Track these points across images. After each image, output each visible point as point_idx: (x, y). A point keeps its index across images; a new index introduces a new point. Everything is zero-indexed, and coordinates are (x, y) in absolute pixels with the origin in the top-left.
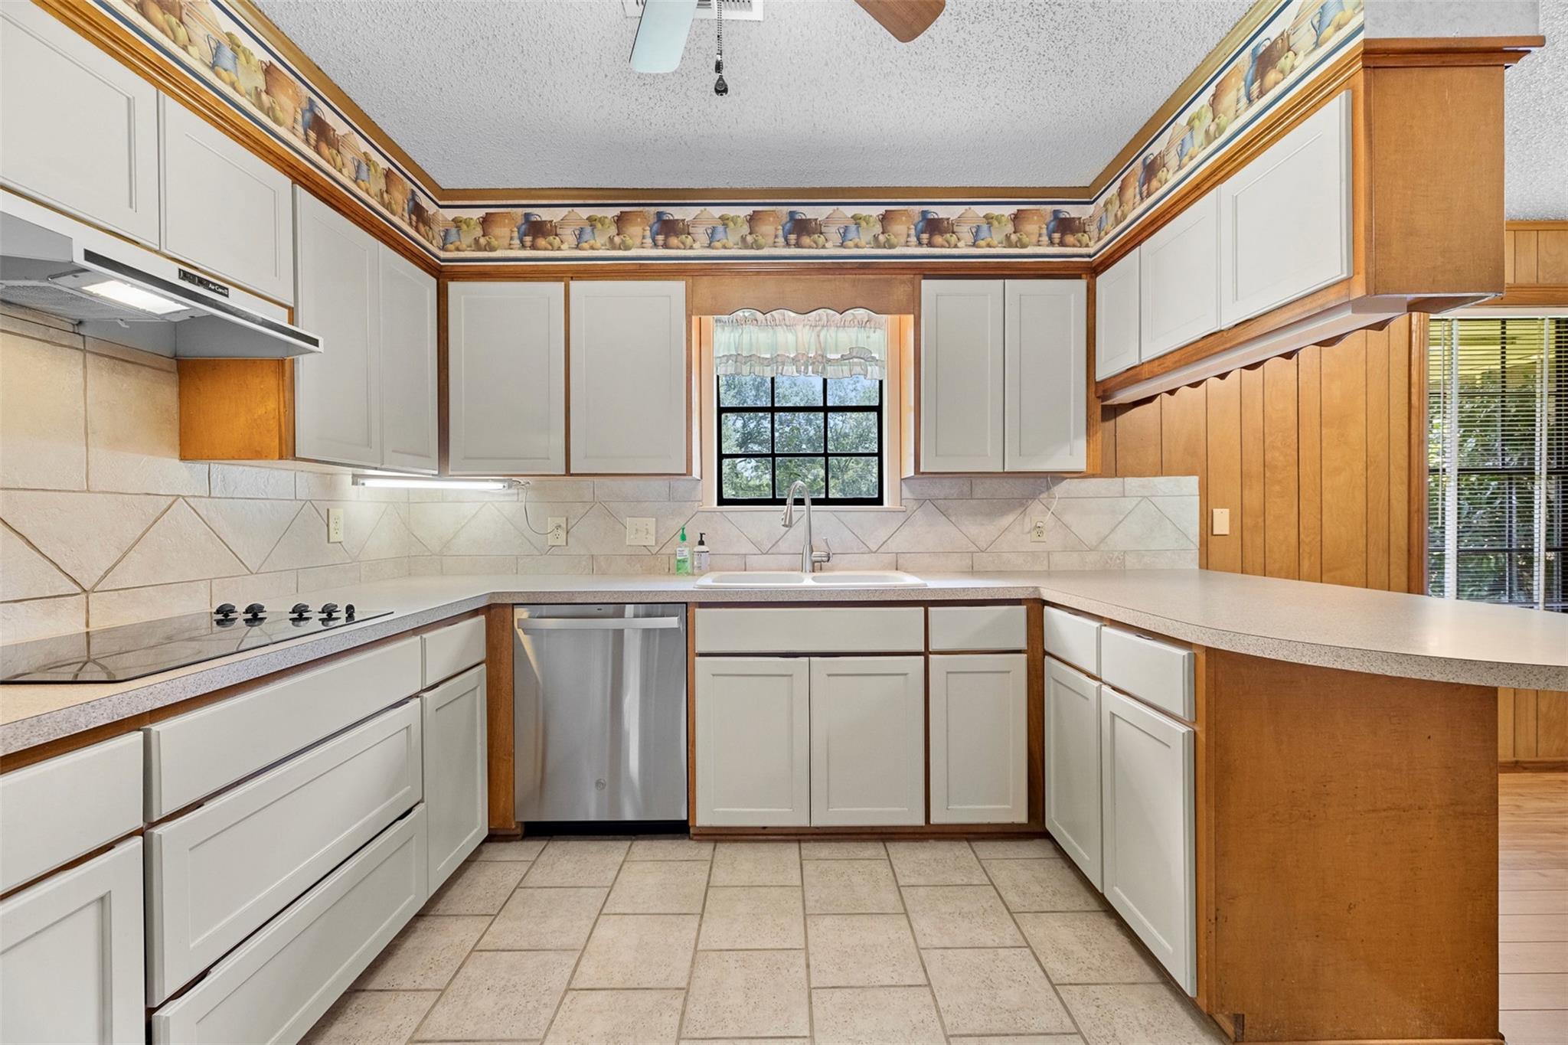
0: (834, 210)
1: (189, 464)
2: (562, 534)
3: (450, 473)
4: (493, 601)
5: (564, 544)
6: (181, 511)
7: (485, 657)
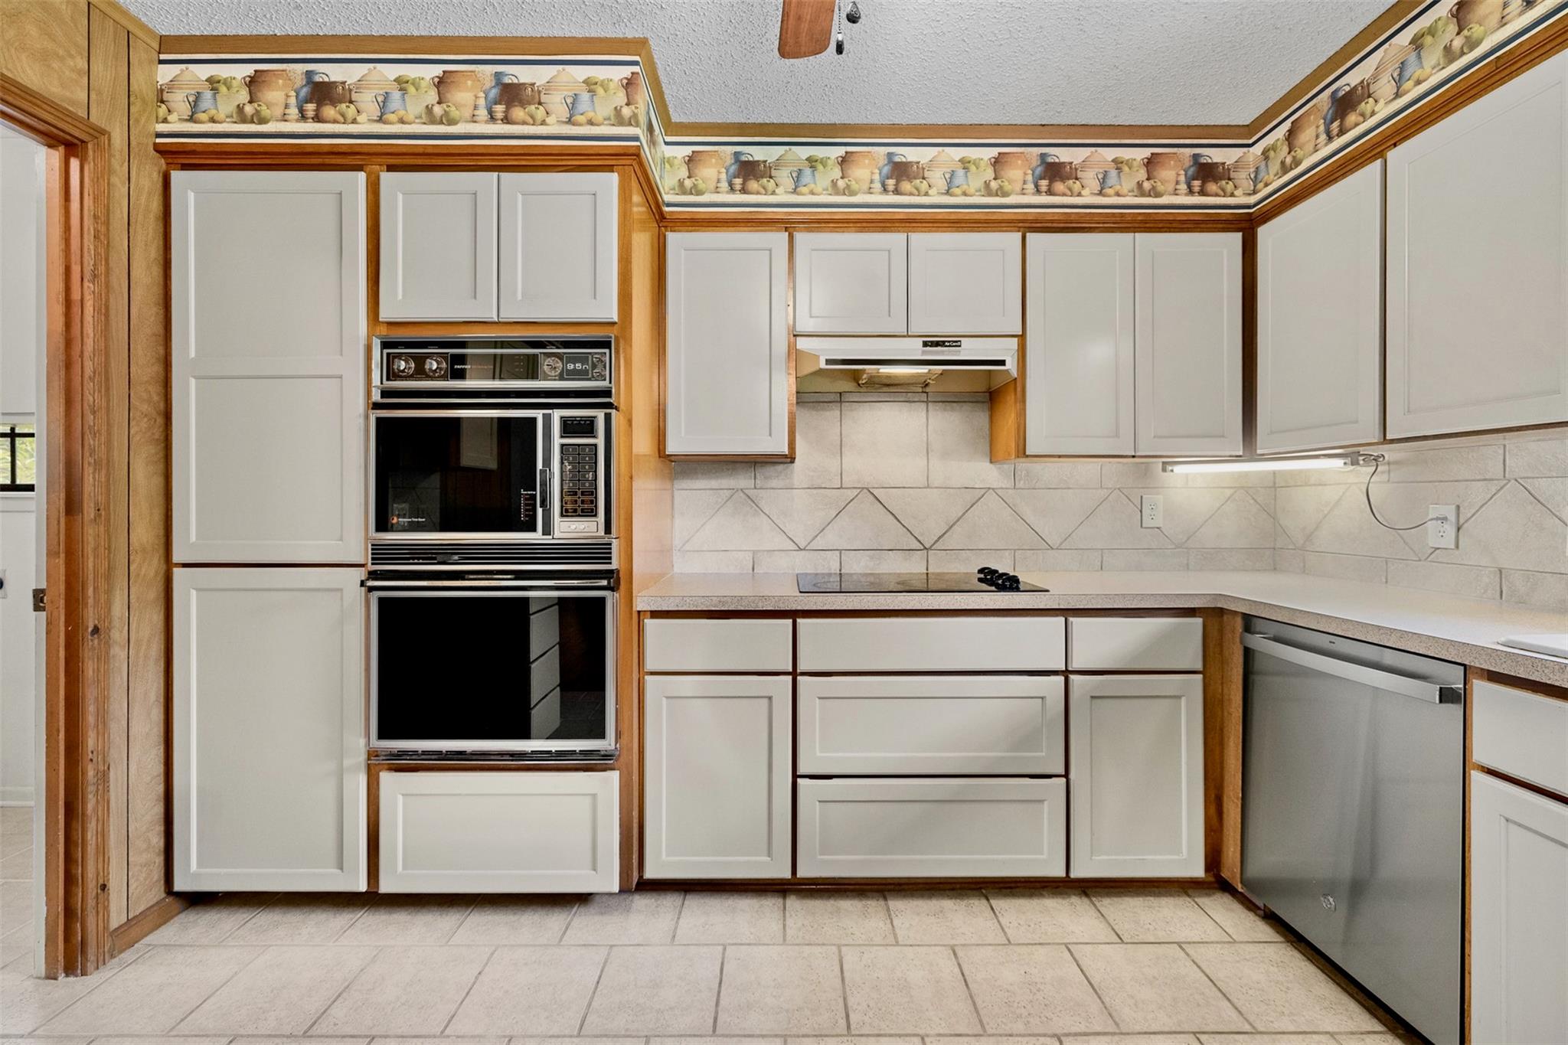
1: (998, 465)
2: (1450, 530)
3: (1259, 452)
4: (1219, 605)
5: (1453, 546)
6: (991, 499)
7: (1199, 666)
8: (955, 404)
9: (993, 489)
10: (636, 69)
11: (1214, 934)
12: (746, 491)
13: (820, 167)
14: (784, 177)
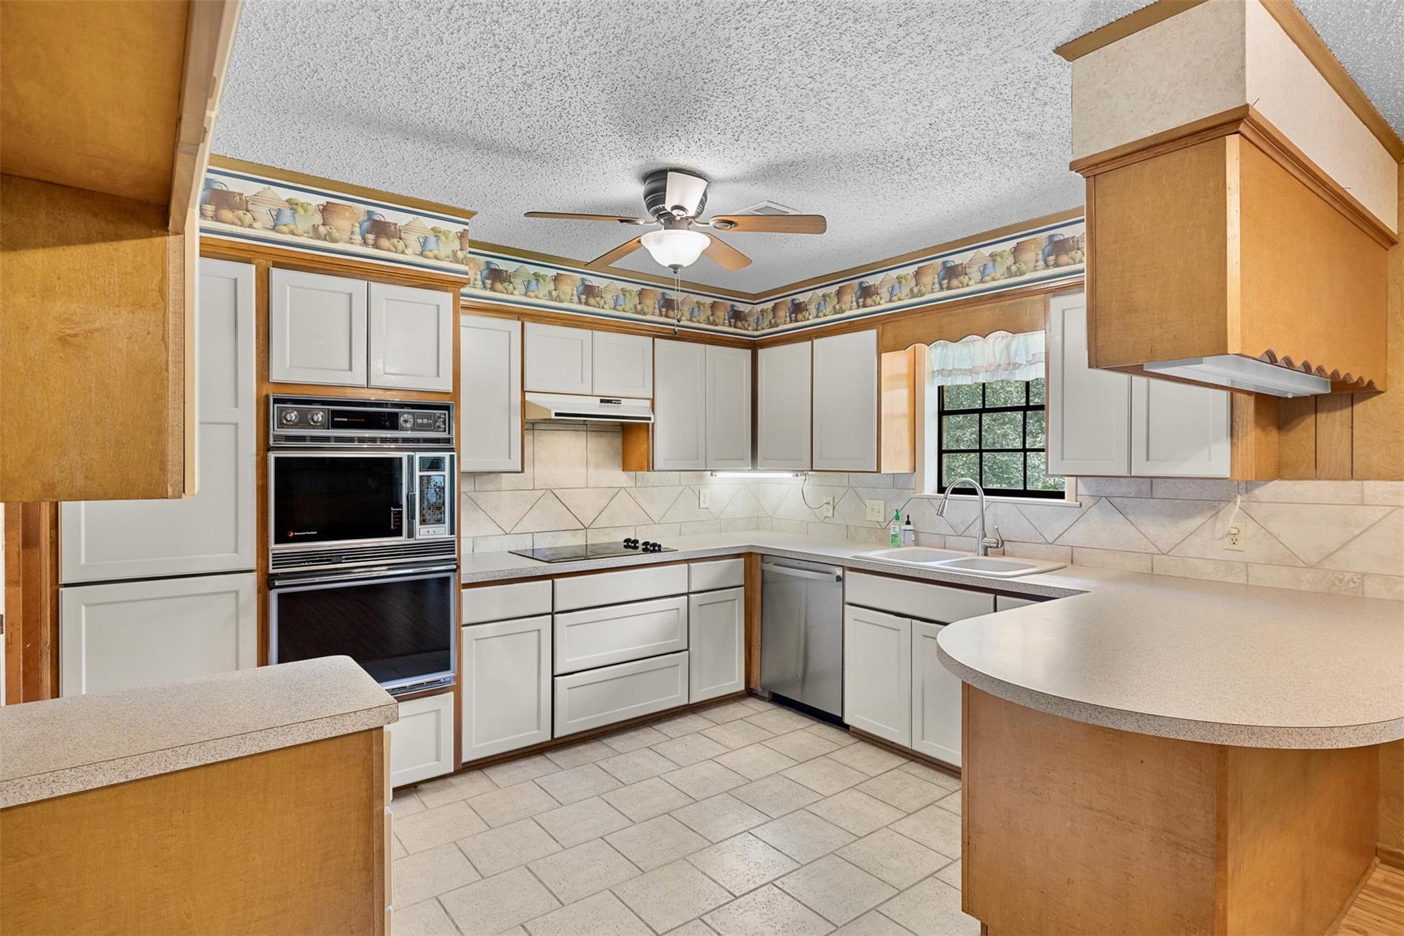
0: (976, 253)
1: (627, 473)
2: (831, 508)
3: (759, 468)
4: (751, 551)
5: (832, 516)
6: (623, 494)
7: (743, 583)
8: (603, 433)
9: (624, 488)
10: (466, 227)
11: (752, 712)
12: (468, 494)
13: (542, 281)
14: (519, 283)
